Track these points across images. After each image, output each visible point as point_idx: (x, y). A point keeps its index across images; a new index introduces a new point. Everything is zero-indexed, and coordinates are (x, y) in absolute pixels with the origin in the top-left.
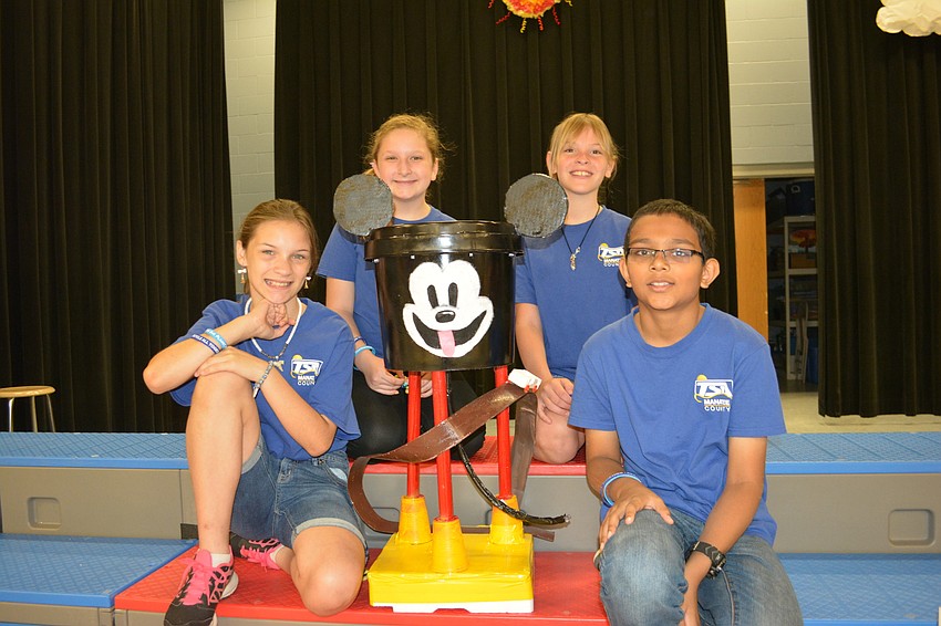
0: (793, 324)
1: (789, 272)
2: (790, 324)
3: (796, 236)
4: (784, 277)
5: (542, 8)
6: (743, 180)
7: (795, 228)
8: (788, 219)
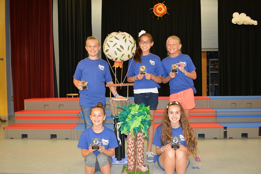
0: (211, 85)
1: (210, 72)
2: (210, 85)
3: (212, 64)
4: (209, 73)
5: (162, 15)
6: (203, 52)
7: (212, 62)
8: (210, 60)
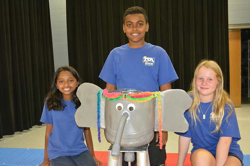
1: (249, 59)
2: (249, 78)
6: (233, 30)
8: (249, 41)
